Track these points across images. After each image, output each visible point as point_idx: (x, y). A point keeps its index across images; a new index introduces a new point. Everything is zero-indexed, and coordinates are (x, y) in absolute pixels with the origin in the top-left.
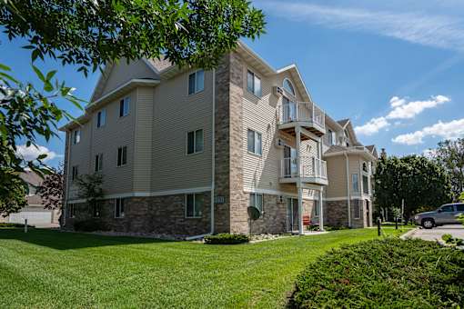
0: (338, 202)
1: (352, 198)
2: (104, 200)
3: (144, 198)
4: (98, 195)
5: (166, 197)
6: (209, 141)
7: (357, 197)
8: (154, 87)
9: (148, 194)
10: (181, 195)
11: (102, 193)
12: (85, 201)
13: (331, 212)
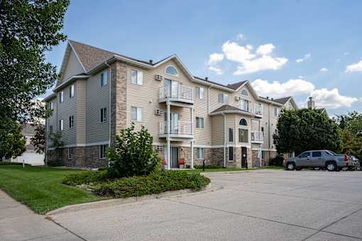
0: (218, 149)
1: (228, 146)
2: (64, 149)
3: (82, 147)
4: (60, 145)
5: (91, 146)
6: (109, 113)
7: (231, 146)
8: (86, 79)
9: (84, 145)
10: (98, 146)
11: (62, 144)
12: (52, 149)
13: (214, 157)
